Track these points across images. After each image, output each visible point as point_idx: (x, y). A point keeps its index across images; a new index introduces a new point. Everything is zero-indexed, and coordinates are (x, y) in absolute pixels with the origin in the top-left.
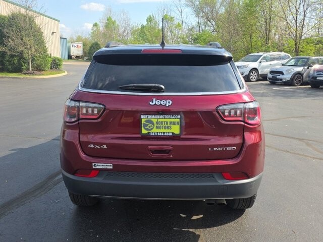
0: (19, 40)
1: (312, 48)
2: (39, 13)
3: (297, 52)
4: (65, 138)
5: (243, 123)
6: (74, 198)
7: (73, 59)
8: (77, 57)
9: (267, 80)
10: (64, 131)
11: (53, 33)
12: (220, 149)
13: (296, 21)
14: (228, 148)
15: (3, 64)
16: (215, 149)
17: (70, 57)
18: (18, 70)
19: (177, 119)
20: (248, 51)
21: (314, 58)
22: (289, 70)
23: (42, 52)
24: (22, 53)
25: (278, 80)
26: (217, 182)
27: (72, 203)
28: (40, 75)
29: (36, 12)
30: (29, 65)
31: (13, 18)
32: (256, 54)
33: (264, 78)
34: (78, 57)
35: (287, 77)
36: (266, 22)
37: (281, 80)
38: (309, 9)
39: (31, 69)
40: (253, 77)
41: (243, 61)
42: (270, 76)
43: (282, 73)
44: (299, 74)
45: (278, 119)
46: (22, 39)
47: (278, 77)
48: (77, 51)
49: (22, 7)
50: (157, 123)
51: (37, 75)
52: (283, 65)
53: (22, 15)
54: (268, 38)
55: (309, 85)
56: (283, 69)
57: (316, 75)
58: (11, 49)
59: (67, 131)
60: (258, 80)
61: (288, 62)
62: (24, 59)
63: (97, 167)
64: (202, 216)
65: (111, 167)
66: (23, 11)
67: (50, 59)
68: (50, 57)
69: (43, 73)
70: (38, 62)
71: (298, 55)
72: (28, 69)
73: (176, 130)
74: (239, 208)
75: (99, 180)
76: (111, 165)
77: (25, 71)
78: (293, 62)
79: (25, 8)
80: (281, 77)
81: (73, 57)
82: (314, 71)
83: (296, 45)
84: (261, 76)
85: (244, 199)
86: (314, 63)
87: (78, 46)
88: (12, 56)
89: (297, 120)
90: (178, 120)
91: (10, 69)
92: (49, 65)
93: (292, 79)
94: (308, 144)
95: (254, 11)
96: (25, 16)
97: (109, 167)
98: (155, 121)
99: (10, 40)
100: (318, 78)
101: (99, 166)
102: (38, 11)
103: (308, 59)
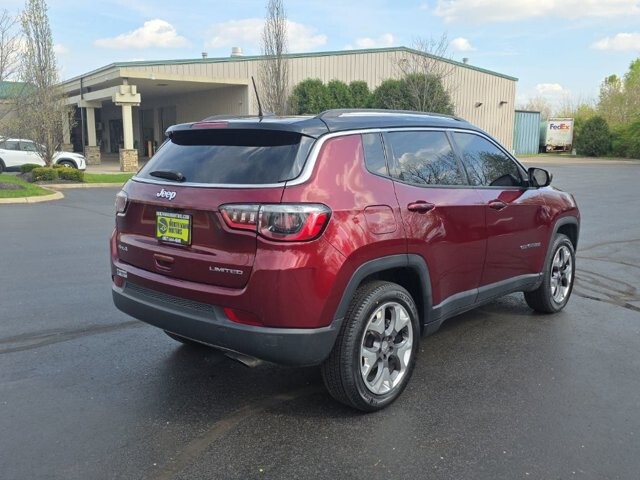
5: (254, 235)
7: (550, 152)
8: (558, 148)
11: (502, 103)
12: (222, 270)
14: (231, 271)
16: (217, 269)
17: (542, 149)
19: (185, 220)
26: (216, 319)
34: (561, 148)
48: (560, 136)
50: (171, 224)
73: (185, 235)
81: (549, 148)
87: (562, 126)
90: (187, 222)
98: (168, 220)
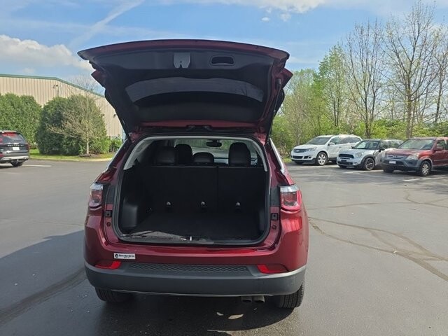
0: (78, 123)
1: (385, 130)
2: (99, 95)
3: (368, 134)
4: (88, 226)
6: (101, 294)
9: (336, 164)
10: (88, 217)
13: (366, 103)
15: (60, 147)
18: (75, 153)
20: (317, 133)
21: (387, 141)
22: (360, 153)
23: (101, 135)
24: (79, 136)
25: (348, 163)
27: (99, 299)
28: (97, 158)
29: (96, 94)
30: (86, 148)
31: (73, 100)
32: (325, 136)
33: (334, 161)
35: (357, 161)
36: (334, 104)
37: (352, 163)
38: (380, 90)
39: (88, 152)
40: (322, 160)
41: (311, 143)
42: (339, 159)
43: (352, 156)
44: (371, 158)
45: (344, 206)
46: (80, 122)
47: (348, 161)
49: (82, 89)
51: (93, 158)
52: (353, 148)
53: (82, 97)
54: (337, 121)
55: (381, 169)
56: (354, 152)
57: (388, 158)
58: (69, 132)
59: (91, 217)
60: (326, 164)
61: (358, 145)
62: (82, 141)
63: (119, 258)
64: (242, 315)
65: (134, 258)
66: (83, 93)
67: (108, 142)
68: (109, 140)
69: (101, 155)
70: (96, 145)
71: (370, 138)
72: (85, 152)
74: (285, 306)
75: (121, 272)
76: (134, 255)
77: (82, 154)
78: (363, 145)
79: (85, 90)
80: (350, 160)
82: (386, 154)
83: (367, 127)
84: (331, 159)
85: (290, 295)
86: (386, 147)
88: (70, 139)
89: (365, 207)
91: (68, 152)
92: (108, 148)
93: (363, 163)
94: (374, 234)
95: (321, 93)
96: (85, 99)
97: (131, 258)
99: (68, 123)
100: (390, 162)
101: (121, 256)
102: (98, 92)
103: (379, 142)
